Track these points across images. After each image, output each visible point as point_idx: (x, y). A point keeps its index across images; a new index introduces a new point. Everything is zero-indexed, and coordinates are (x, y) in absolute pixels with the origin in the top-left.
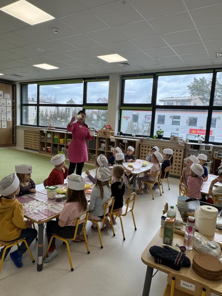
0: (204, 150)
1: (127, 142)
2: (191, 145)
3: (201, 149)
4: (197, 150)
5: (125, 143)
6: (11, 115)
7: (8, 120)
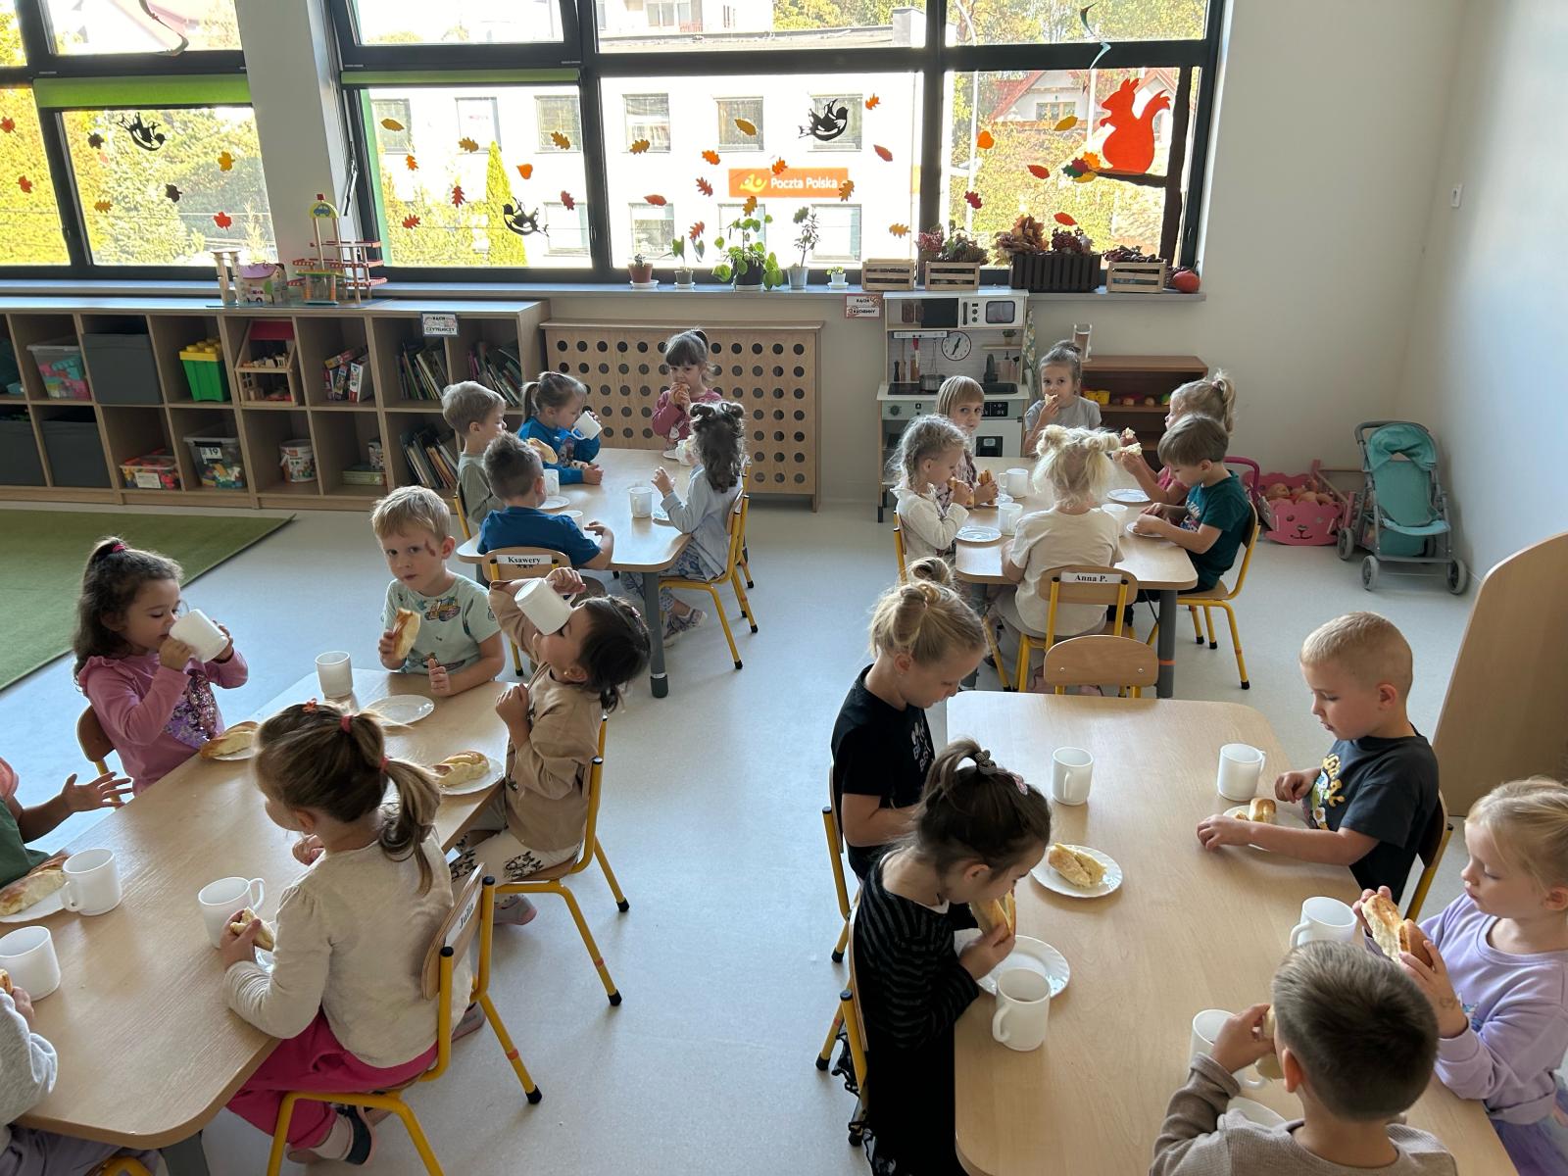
0: (982, 323)
1: (455, 333)
2: (907, 305)
3: (965, 322)
4: (941, 333)
5: (441, 339)
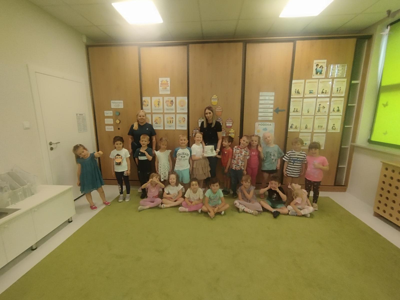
6: (340, 117)
7: (330, 130)
